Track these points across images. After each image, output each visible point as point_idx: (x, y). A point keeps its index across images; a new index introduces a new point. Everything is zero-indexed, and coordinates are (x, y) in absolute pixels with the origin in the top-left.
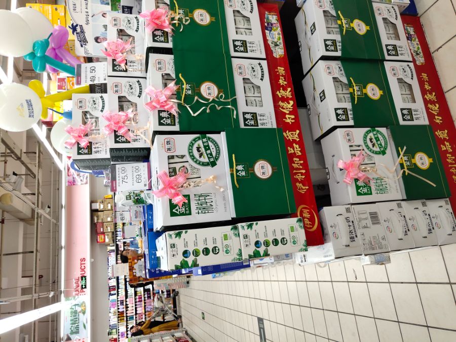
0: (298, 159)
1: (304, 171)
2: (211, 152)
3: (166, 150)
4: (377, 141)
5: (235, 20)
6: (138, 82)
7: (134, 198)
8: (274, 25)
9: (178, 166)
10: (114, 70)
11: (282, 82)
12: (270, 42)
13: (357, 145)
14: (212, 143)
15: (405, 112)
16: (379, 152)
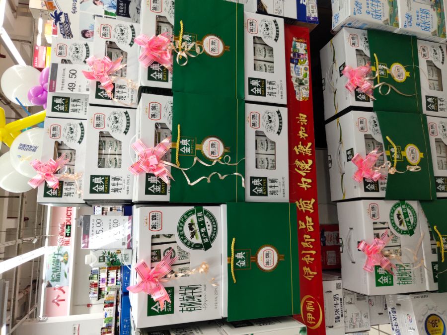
0: (309, 237)
1: (314, 252)
2: (206, 230)
3: (151, 227)
4: (405, 217)
5: (254, 48)
6: (126, 113)
7: (109, 260)
8: (302, 56)
9: (162, 248)
10: (97, 97)
11: (302, 134)
12: (293, 80)
13: (382, 221)
14: (209, 218)
15: (440, 181)
16: (407, 231)
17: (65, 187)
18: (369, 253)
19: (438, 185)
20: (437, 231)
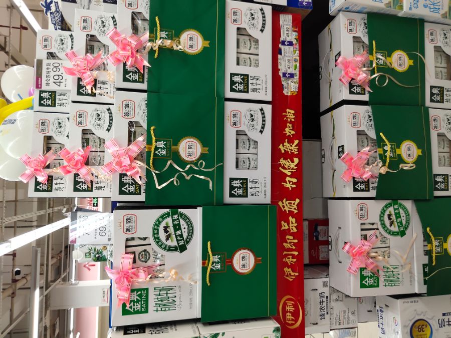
0: (291, 237)
1: (296, 253)
2: (182, 233)
3: (125, 230)
4: (397, 218)
5: (238, 39)
7: (95, 256)
9: (137, 250)
11: (289, 131)
13: (371, 222)
14: (185, 220)
15: (439, 179)
16: (398, 232)
17: (54, 181)
18: (354, 255)
19: (436, 183)
20: (430, 234)
